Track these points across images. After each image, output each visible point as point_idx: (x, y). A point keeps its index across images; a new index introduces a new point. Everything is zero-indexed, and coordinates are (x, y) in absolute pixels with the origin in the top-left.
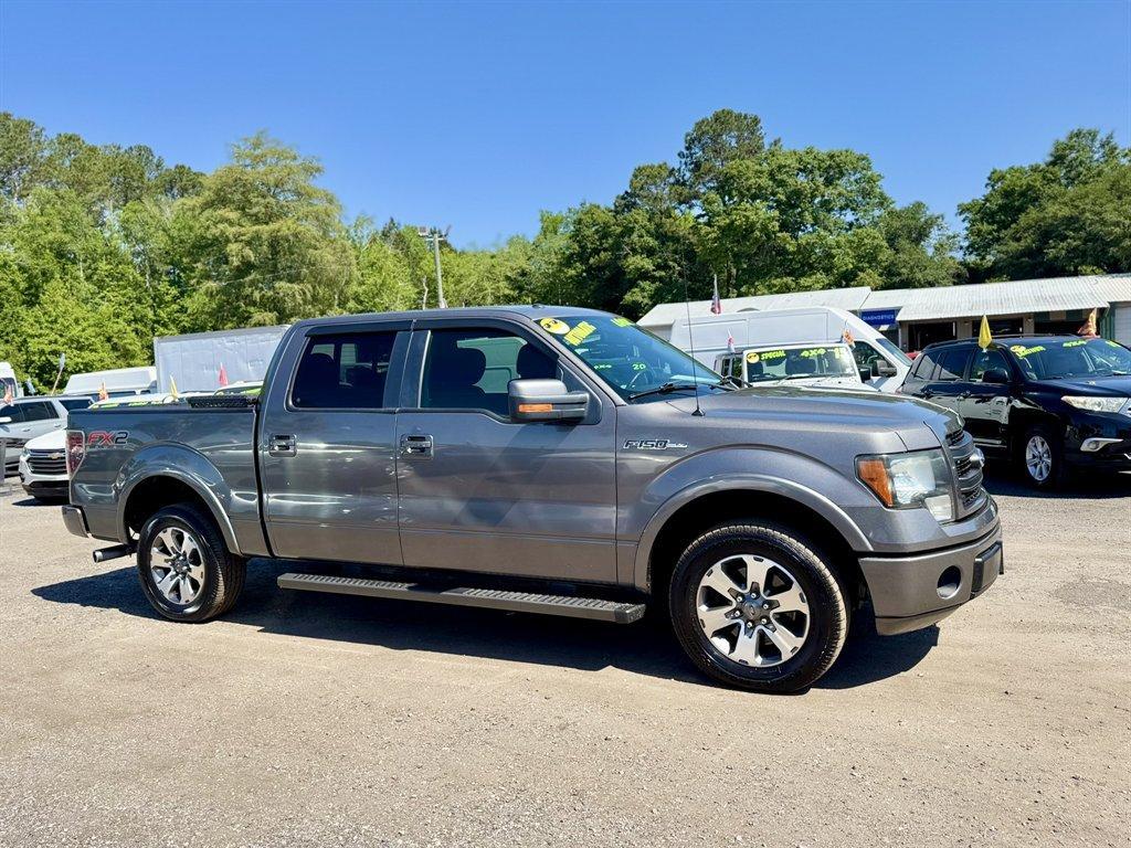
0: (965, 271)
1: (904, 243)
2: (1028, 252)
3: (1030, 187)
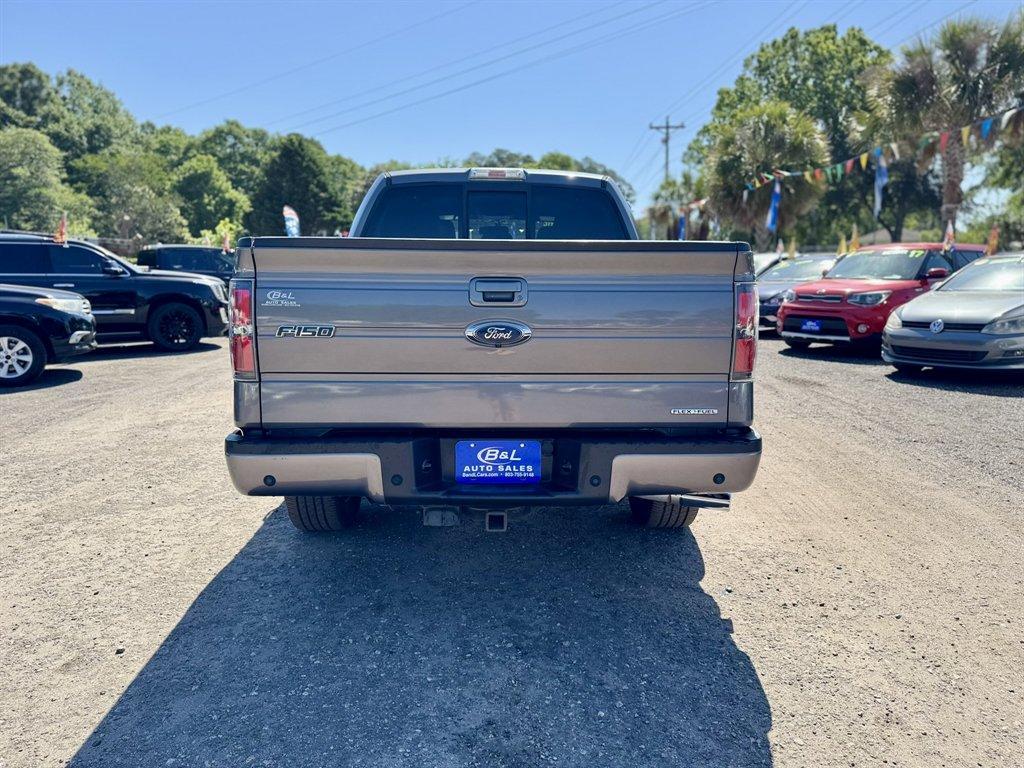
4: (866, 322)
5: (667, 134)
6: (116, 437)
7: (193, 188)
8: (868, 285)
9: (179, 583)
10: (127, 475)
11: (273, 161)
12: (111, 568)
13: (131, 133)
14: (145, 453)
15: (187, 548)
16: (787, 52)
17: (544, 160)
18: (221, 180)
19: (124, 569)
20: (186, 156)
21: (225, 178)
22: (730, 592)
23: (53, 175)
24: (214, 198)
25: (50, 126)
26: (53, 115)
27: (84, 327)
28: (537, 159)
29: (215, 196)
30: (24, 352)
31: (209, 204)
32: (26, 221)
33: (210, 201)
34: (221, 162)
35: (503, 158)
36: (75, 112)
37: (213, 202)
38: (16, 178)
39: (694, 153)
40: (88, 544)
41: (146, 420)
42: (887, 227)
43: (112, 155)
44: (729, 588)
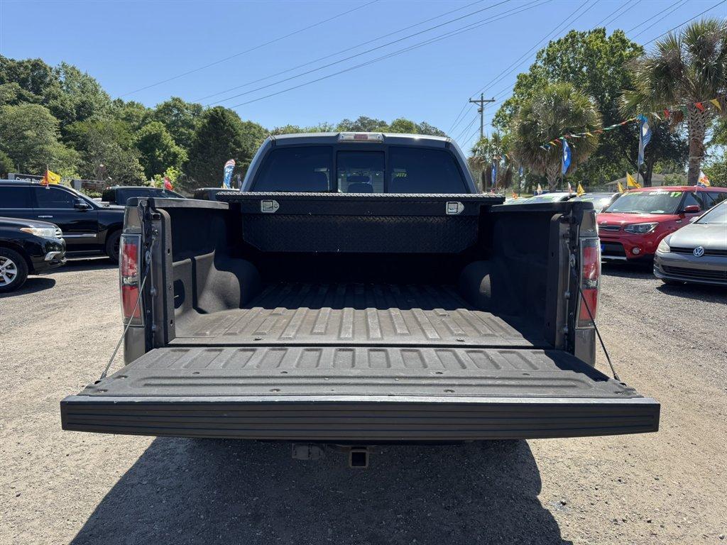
4: (640, 246)
5: (482, 106)
6: (68, 338)
7: (148, 145)
8: (640, 218)
9: (90, 486)
10: (68, 374)
11: (204, 126)
12: (36, 468)
13: (107, 107)
14: (86, 353)
15: (102, 448)
16: (568, 48)
17: (393, 124)
18: (168, 139)
19: (47, 469)
20: (144, 122)
21: (171, 138)
22: (564, 504)
23: (52, 136)
24: (163, 152)
25: (50, 102)
26: (53, 94)
27: (57, 248)
28: (389, 123)
29: (164, 150)
30: (11, 267)
31: (159, 156)
32: (33, 167)
33: (160, 154)
34: (168, 127)
35: (365, 124)
36: (68, 92)
37: (162, 155)
38: (26, 138)
39: (500, 120)
40: (22, 443)
41: (93, 322)
42: (641, 172)
43: (93, 122)
44: (564, 501)
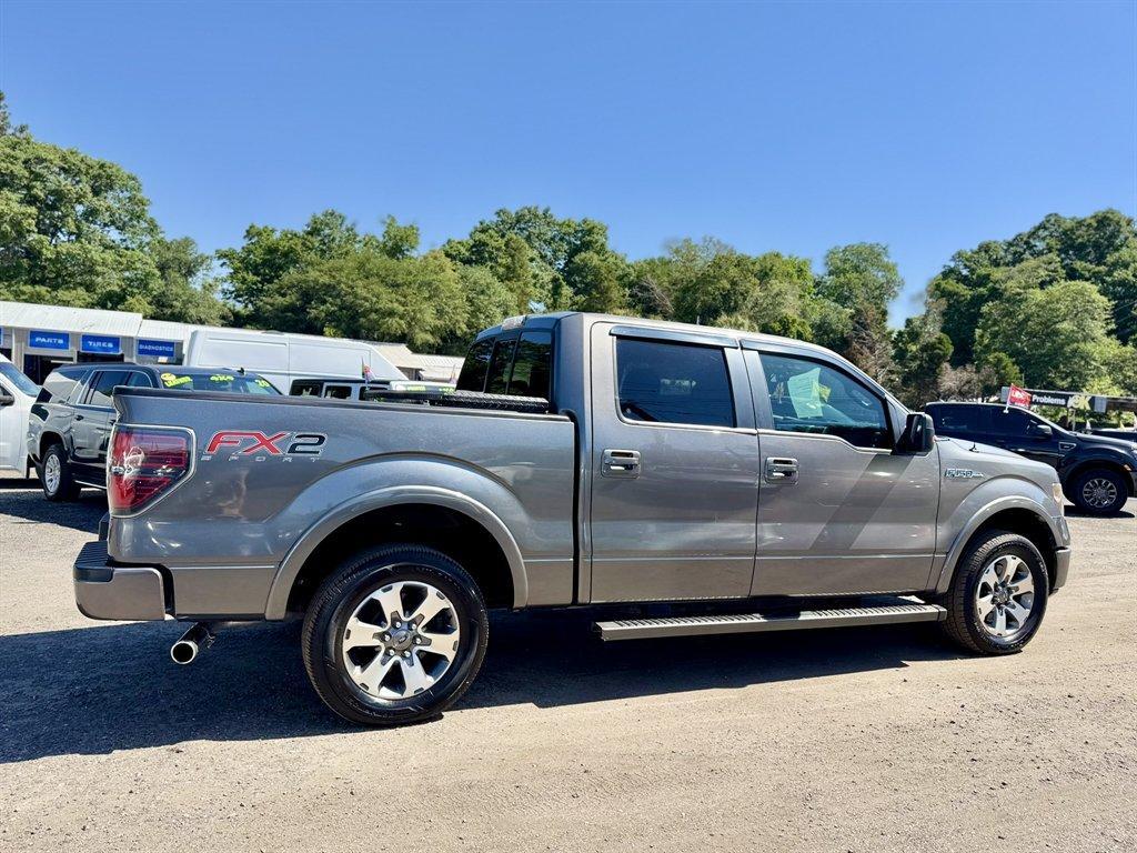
0: (230, 314)
1: (174, 275)
2: (291, 308)
3: (291, 250)
23: (1098, 328)
32: (1063, 379)
38: (1058, 333)
